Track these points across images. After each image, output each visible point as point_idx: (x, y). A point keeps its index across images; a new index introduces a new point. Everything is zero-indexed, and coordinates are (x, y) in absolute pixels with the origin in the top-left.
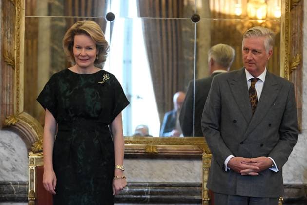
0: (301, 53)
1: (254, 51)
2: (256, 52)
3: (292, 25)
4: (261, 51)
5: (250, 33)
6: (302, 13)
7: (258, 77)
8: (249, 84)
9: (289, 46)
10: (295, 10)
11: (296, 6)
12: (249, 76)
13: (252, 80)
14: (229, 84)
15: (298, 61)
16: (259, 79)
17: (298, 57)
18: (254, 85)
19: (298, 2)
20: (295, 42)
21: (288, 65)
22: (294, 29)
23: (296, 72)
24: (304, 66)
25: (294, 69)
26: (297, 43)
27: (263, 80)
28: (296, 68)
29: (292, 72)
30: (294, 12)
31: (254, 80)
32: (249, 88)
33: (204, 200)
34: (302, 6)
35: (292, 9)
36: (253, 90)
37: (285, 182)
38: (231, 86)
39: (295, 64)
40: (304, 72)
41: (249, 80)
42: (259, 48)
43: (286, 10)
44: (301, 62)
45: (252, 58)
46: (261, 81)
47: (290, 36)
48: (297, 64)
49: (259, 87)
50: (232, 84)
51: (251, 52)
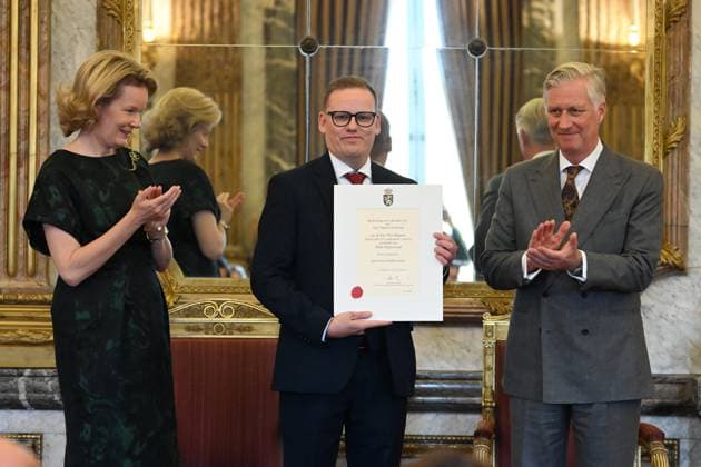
0: (686, 116)
1: (572, 110)
2: (576, 110)
3: (668, 59)
6: (689, 36)
7: (581, 164)
8: (564, 178)
9: (663, 104)
10: (674, 30)
11: (675, 22)
12: (564, 163)
13: (568, 170)
14: (527, 181)
15: (680, 130)
16: (582, 168)
17: (680, 125)
18: (573, 179)
19: (680, 16)
20: (674, 93)
21: (660, 140)
22: (672, 68)
23: (676, 152)
24: (693, 142)
25: (673, 148)
26: (679, 94)
27: (592, 169)
28: (674, 145)
29: (668, 153)
30: (671, 35)
32: (562, 186)
33: (485, 407)
34: (688, 23)
35: (668, 28)
36: (570, 189)
37: (654, 371)
38: (531, 184)
39: (674, 137)
40: (693, 154)
41: (564, 171)
42: (578, 103)
43: (656, 31)
44: (686, 133)
45: (571, 125)
46: (588, 172)
47: (664, 81)
48: (678, 138)
49: (581, 182)
50: (533, 180)
51: (565, 112)
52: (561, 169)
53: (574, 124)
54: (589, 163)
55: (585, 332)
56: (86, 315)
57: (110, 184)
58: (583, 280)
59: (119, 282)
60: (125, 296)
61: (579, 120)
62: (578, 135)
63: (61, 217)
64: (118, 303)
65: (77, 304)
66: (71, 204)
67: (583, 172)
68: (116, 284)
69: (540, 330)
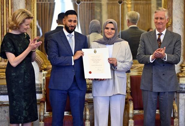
0: (172, 18)
1: (161, 18)
2: (162, 19)
4: (164, 18)
5: (158, 10)
7: (162, 33)
8: (157, 36)
12: (157, 33)
13: (159, 34)
14: (148, 37)
15: (171, 22)
16: (162, 34)
17: (171, 20)
18: (160, 37)
24: (173, 24)
25: (169, 26)
27: (164, 34)
29: (168, 28)
31: (160, 35)
32: (157, 38)
33: (128, 92)
36: (159, 39)
38: (149, 38)
39: (169, 24)
40: (173, 27)
41: (157, 35)
42: (163, 17)
44: (172, 22)
45: (160, 22)
46: (164, 35)
48: (170, 24)
49: (162, 38)
50: (149, 37)
51: (159, 19)
52: (157, 34)
53: (161, 22)
54: (164, 32)
55: (164, 74)
56: (14, 74)
57: (21, 41)
58: (166, 60)
59: (23, 66)
60: (24, 70)
61: (163, 21)
62: (161, 25)
64: (22, 71)
65: (12, 71)
67: (162, 35)
68: (22, 66)
69: (152, 74)
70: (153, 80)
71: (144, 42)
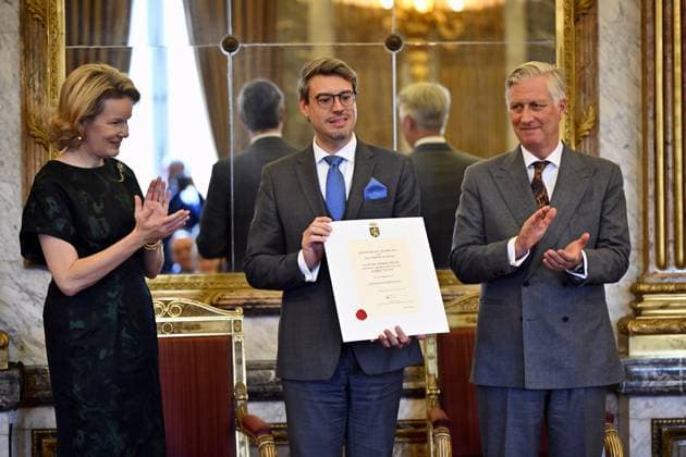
0: (596, 105)
1: (533, 105)
2: (536, 105)
3: (578, 51)
4: (545, 102)
5: (517, 74)
6: (596, 27)
7: (547, 159)
8: (532, 173)
9: (573, 92)
10: (584, 22)
11: (584, 14)
12: (529, 159)
13: (536, 165)
14: (492, 177)
15: (591, 119)
16: (550, 162)
17: (591, 113)
18: (540, 173)
19: (589, 8)
20: (584, 84)
21: (572, 128)
22: (582, 59)
23: (588, 140)
24: (602, 129)
25: (585, 137)
26: (589, 85)
28: (587, 133)
29: (580, 141)
30: (581, 27)
31: (540, 165)
32: (530, 181)
34: (596, 15)
35: (577, 20)
36: (538, 184)
38: (498, 181)
39: (586, 126)
40: (602, 140)
41: (531, 165)
43: (565, 23)
44: (596, 122)
45: (532, 119)
46: (555, 166)
47: (574, 72)
48: (590, 126)
49: (549, 177)
50: (498, 177)
51: (527, 107)
52: (528, 164)
53: (535, 118)
54: (556, 157)
55: (566, 319)
56: (79, 324)
57: (102, 196)
58: (584, 278)
59: (113, 292)
60: (119, 307)
62: (539, 130)
63: (60, 227)
64: (112, 313)
65: (71, 313)
66: (68, 213)
67: (549, 167)
68: (109, 294)
69: (521, 319)
70: (526, 343)
71: (479, 199)
